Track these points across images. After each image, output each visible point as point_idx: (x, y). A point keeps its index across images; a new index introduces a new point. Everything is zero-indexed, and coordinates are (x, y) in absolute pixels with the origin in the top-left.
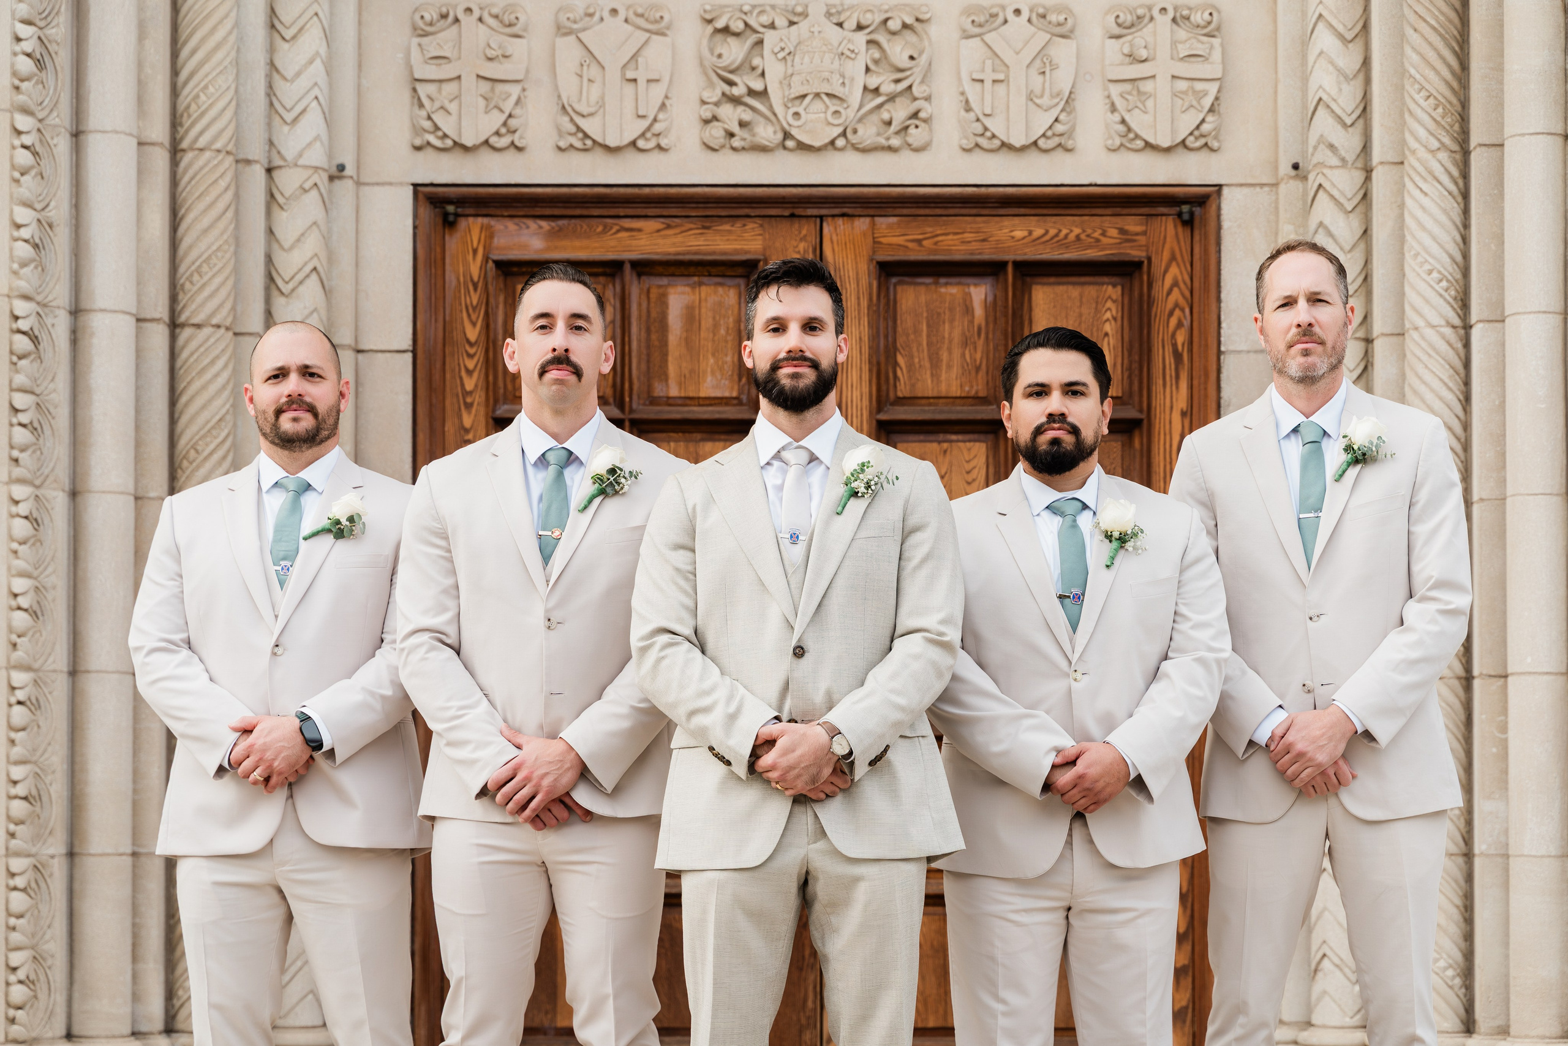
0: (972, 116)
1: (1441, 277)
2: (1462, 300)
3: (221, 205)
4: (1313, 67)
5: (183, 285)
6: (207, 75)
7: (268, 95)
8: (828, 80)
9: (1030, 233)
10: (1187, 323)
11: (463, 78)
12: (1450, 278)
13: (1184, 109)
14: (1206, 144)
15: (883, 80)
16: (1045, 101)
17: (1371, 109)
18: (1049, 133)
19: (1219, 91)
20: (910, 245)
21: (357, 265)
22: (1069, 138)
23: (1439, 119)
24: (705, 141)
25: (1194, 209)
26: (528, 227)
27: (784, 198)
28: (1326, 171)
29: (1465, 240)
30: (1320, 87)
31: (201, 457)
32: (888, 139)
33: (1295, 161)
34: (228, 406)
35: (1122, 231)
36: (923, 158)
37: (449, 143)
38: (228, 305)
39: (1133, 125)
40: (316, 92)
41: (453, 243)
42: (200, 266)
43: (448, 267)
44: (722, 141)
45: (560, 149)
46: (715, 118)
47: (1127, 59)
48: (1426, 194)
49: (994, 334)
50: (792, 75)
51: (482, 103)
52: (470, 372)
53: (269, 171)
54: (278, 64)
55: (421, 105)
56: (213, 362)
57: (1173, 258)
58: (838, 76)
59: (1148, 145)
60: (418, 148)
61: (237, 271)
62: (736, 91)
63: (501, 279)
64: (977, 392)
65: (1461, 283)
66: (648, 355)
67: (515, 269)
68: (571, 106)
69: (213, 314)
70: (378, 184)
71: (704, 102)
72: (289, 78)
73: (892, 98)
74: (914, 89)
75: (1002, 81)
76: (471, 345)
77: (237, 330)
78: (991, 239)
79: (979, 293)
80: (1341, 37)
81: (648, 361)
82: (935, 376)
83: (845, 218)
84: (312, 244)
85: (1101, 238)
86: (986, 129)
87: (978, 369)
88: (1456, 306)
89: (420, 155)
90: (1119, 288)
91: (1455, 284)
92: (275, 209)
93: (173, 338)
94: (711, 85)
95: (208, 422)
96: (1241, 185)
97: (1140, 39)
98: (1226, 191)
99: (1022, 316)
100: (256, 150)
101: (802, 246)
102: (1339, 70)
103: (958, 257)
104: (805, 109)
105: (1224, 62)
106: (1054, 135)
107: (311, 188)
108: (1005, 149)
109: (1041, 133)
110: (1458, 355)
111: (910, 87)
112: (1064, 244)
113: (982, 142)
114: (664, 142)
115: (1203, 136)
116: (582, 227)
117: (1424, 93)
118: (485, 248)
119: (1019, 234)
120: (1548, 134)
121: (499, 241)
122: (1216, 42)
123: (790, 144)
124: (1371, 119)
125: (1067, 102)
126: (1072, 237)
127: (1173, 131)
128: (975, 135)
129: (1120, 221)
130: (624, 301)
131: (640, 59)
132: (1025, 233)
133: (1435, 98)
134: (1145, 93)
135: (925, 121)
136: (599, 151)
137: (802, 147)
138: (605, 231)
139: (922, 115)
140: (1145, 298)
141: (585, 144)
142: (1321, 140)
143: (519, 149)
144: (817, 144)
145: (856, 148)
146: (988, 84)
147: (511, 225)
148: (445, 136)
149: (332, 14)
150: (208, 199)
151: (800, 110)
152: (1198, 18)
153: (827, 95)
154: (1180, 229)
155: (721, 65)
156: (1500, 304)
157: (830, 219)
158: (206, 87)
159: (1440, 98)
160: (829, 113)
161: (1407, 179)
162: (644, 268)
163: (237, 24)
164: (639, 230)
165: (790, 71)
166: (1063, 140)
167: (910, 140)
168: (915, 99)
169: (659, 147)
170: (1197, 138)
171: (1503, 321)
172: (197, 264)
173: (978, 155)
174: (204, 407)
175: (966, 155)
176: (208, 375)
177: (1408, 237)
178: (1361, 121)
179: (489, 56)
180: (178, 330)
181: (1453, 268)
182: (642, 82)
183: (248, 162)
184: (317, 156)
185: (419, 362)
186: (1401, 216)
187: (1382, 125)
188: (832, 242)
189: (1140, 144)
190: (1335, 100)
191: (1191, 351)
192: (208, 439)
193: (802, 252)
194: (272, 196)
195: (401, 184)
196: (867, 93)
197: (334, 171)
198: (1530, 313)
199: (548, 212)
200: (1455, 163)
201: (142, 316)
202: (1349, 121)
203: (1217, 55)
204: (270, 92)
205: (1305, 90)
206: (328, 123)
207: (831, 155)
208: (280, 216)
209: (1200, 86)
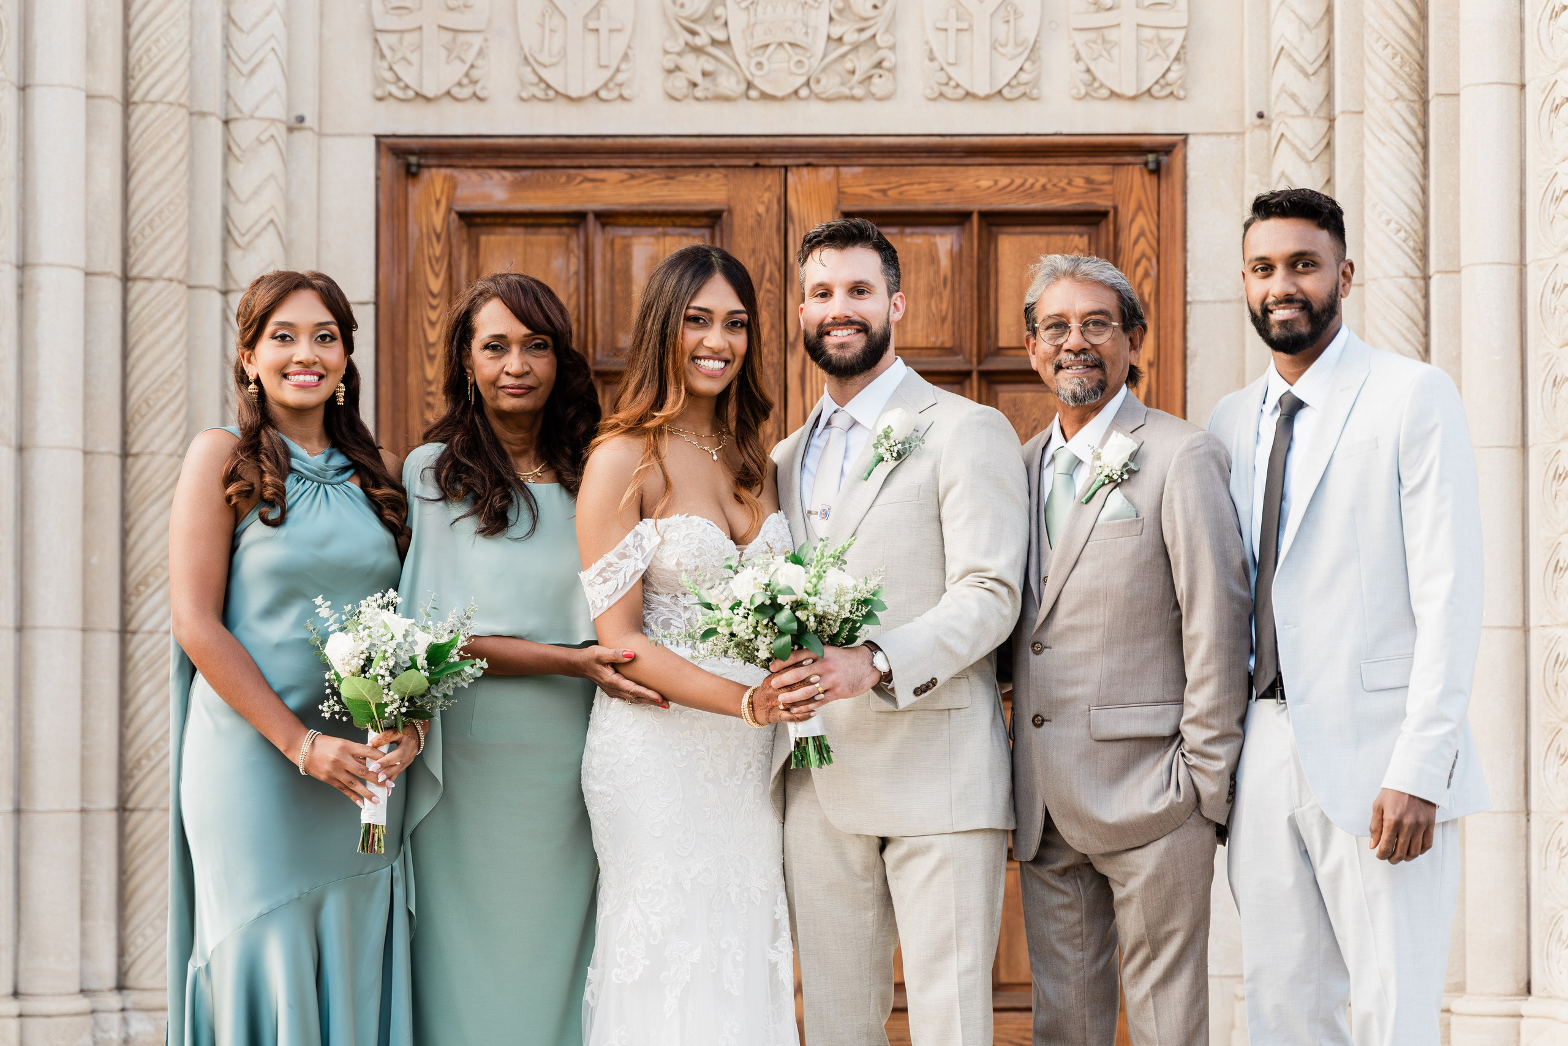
0: (935, 65)
1: (1399, 227)
2: (1421, 251)
3: (173, 159)
4: (1276, 15)
5: (134, 239)
6: (158, 28)
7: (225, 47)
8: (791, 30)
9: (996, 182)
10: (1153, 273)
11: (425, 29)
12: (1408, 228)
13: (1149, 58)
14: (1172, 93)
15: (846, 30)
16: (1009, 50)
17: (1334, 58)
18: (1014, 83)
19: (1185, 39)
20: (875, 195)
21: (319, 217)
22: (1034, 87)
23: (1397, 68)
24: (669, 91)
25: (1161, 158)
26: (491, 178)
27: (747, 148)
28: (1288, 120)
29: (1425, 190)
30: (1282, 35)
31: (153, 412)
32: (851, 89)
33: (1259, 110)
34: (180, 360)
35: (1089, 181)
36: (887, 106)
37: (411, 94)
38: (182, 259)
39: (1098, 74)
40: (273, 43)
41: (416, 193)
42: (152, 220)
43: (411, 219)
44: (685, 91)
45: (522, 99)
46: (678, 68)
47: (1093, 8)
48: (1384, 144)
49: (960, 283)
50: (755, 24)
51: (443, 53)
52: (432, 324)
53: (226, 122)
54: (234, 15)
55: (383, 56)
56: (165, 316)
57: (1139, 208)
58: (801, 25)
59: (1113, 94)
60: (380, 99)
61: (191, 223)
62: (701, 41)
63: (464, 230)
64: (943, 343)
65: (1421, 233)
66: (613, 306)
67: (478, 220)
68: (532, 56)
69: (165, 268)
70: (340, 135)
71: (666, 52)
72: (245, 29)
73: (856, 47)
74: (878, 38)
75: (966, 30)
76: (434, 296)
77: (192, 283)
78: (956, 189)
79: (945, 243)
81: (612, 313)
83: (810, 168)
84: (269, 197)
85: (1067, 187)
86: (950, 78)
87: (944, 320)
88: (1414, 257)
89: (382, 105)
90: (1086, 239)
91: (1413, 234)
92: (232, 162)
93: (125, 292)
94: (673, 35)
95: (160, 376)
96: (1208, 134)
98: (1191, 140)
99: (988, 266)
100: (212, 102)
101: (766, 196)
102: (1301, 20)
103: (923, 207)
104: (768, 59)
105: (1189, 10)
106: (1019, 84)
107: (268, 140)
108: (969, 98)
109: (1005, 82)
110: (1417, 306)
111: (874, 36)
112: (1029, 193)
113: (948, 91)
114: (626, 93)
115: (1168, 84)
116: (545, 177)
117: (1381, 43)
118: (448, 199)
119: (984, 183)
120: (1502, 84)
121: (463, 192)
123: (753, 93)
124: (1333, 68)
125: (1032, 50)
126: (1038, 186)
127: (1139, 80)
128: (940, 84)
129: (1086, 171)
130: (587, 252)
131: (602, 10)
132: (991, 183)
133: (1393, 47)
134: (1110, 42)
135: (889, 70)
136: (561, 101)
137: (765, 96)
138: (570, 179)
139: (885, 64)
140: (1111, 247)
141: (547, 95)
142: (1283, 89)
143: (481, 100)
144: (780, 94)
145: (818, 97)
146: (952, 33)
147: (474, 176)
148: (407, 87)
150: (160, 153)
151: (764, 60)
153: (791, 44)
154: (1147, 177)
155: (683, 14)
156: (1456, 254)
157: (794, 169)
158: (158, 40)
159: (1397, 47)
160: (793, 62)
161: (1366, 129)
162: (607, 218)
164: (603, 181)
165: (752, 21)
166: (1027, 89)
167: (874, 90)
168: (879, 48)
169: (622, 97)
170: (1163, 87)
171: (1459, 272)
172: (149, 217)
173: (942, 106)
174: (156, 362)
175: (931, 104)
176: (160, 330)
177: (1367, 188)
178: (1324, 71)
179: (451, 6)
180: (130, 284)
181: (1412, 219)
182: (604, 32)
183: (203, 114)
184: (275, 108)
185: (381, 313)
186: (1361, 166)
187: (1343, 74)
188: (796, 191)
189: (1104, 93)
190: (1297, 49)
191: (1157, 301)
192: (160, 394)
193: (766, 201)
194: (229, 148)
195: (363, 135)
196: (831, 42)
197: (293, 122)
198: (1485, 264)
199: (511, 162)
200: (1413, 112)
201: (91, 270)
202: (1310, 70)
203: (1182, 5)
204: (227, 43)
205: (1268, 39)
206: (289, 75)
207: (795, 106)
208: (236, 168)
209: (1165, 34)
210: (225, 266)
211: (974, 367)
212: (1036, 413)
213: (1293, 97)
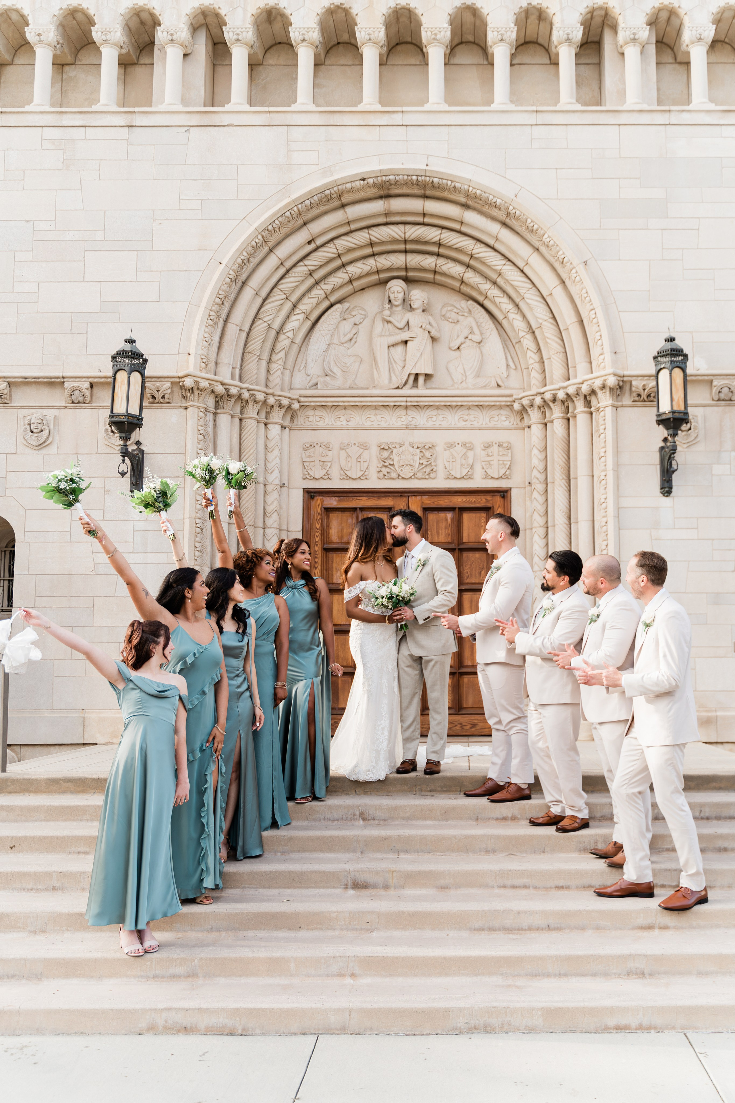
0: (447, 470)
1: (564, 512)
2: (569, 517)
3: (251, 494)
4: (533, 458)
8: (410, 461)
9: (463, 500)
11: (316, 461)
13: (501, 468)
14: (508, 477)
15: (424, 461)
16: (466, 466)
17: (548, 469)
19: (510, 464)
20: (432, 503)
21: (288, 509)
23: (563, 472)
24: (379, 477)
25: (505, 494)
26: (333, 499)
27: (399, 491)
28: (537, 484)
29: (570, 502)
30: (535, 463)
32: (426, 476)
33: (529, 482)
35: (486, 499)
36: (434, 481)
37: (312, 478)
38: (253, 520)
39: (488, 473)
40: (277, 465)
41: (313, 503)
43: (312, 509)
44: (383, 477)
45: (341, 479)
46: (381, 471)
47: (487, 456)
48: (559, 491)
49: (453, 526)
51: (321, 467)
52: (317, 536)
53: (265, 485)
54: (268, 458)
55: (305, 468)
57: (499, 506)
58: (412, 460)
59: (492, 478)
60: (304, 479)
61: (255, 511)
62: (386, 464)
63: (326, 512)
65: (569, 513)
67: (329, 510)
68: (344, 468)
70: (294, 488)
71: (378, 467)
72: (270, 462)
73: (426, 466)
74: (432, 464)
75: (455, 461)
76: (318, 529)
77: (255, 526)
78: (452, 502)
79: (449, 515)
80: (539, 450)
82: (438, 537)
83: (415, 497)
84: (276, 504)
85: (481, 501)
86: (451, 473)
87: (449, 536)
88: (567, 519)
89: (305, 481)
91: (567, 513)
92: (266, 495)
94: (380, 463)
96: (517, 488)
97: (489, 451)
98: (512, 489)
99: (460, 521)
100: (261, 480)
102: (539, 459)
103: (444, 506)
104: (404, 469)
105: (512, 456)
106: (468, 475)
107: (275, 490)
108: (455, 478)
109: (465, 474)
110: (568, 531)
112: (471, 503)
113: (450, 477)
114: (367, 477)
115: (507, 475)
116: (347, 499)
117: (559, 466)
118: (321, 504)
119: (459, 500)
120: (588, 476)
121: (325, 503)
122: (509, 451)
123: (400, 478)
124: (548, 472)
125: (471, 467)
126: (474, 501)
127: (499, 474)
128: (448, 475)
129: (485, 497)
131: (361, 456)
132: (461, 500)
134: (491, 464)
135: (435, 472)
136: (351, 480)
137: (403, 478)
138: (353, 499)
139: (434, 470)
141: (347, 478)
142: (535, 476)
143: (330, 479)
144: (407, 477)
145: (416, 479)
146: (451, 462)
147: (328, 498)
148: (311, 476)
149: (282, 445)
150: (248, 493)
152: (505, 445)
153: (410, 465)
154: (501, 499)
155: (382, 457)
156: (577, 518)
157: (411, 497)
159: (563, 466)
160: (410, 470)
161: (556, 487)
163: (256, 448)
164: (361, 500)
165: (400, 459)
166: (471, 476)
167: (431, 477)
168: (432, 466)
169: (366, 479)
170: (505, 476)
171: (578, 523)
173: (448, 480)
175: (446, 480)
178: (545, 473)
179: (323, 455)
181: (567, 509)
182: (362, 462)
183: (260, 483)
184: (277, 482)
187: (550, 473)
188: (412, 501)
189: (490, 477)
190: (538, 467)
194: (265, 492)
195: (300, 488)
196: (420, 465)
197: (282, 485)
198: (585, 521)
199: (338, 495)
200: (567, 483)
202: (542, 472)
203: (510, 455)
204: (265, 465)
205: (531, 463)
206: (281, 473)
207: (410, 480)
208: (267, 497)
209: (505, 462)
210: (264, 522)
211: (457, 547)
212: (473, 559)
213: (537, 478)
